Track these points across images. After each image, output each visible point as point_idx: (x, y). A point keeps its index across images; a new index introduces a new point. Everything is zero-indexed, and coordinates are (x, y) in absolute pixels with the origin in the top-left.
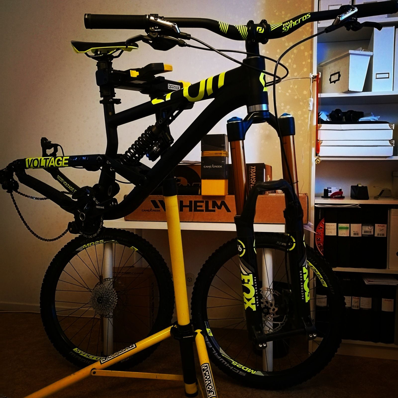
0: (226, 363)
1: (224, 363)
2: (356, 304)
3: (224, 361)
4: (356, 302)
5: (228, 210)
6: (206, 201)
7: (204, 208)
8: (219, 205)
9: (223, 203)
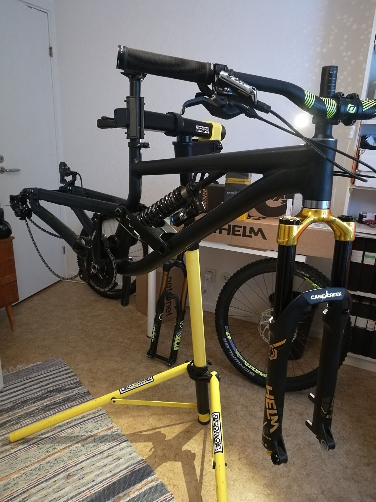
0: (240, 363)
1: (238, 362)
2: (371, 327)
3: (238, 361)
4: (371, 325)
5: (264, 238)
6: (244, 227)
7: (241, 233)
8: (256, 231)
9: (260, 230)
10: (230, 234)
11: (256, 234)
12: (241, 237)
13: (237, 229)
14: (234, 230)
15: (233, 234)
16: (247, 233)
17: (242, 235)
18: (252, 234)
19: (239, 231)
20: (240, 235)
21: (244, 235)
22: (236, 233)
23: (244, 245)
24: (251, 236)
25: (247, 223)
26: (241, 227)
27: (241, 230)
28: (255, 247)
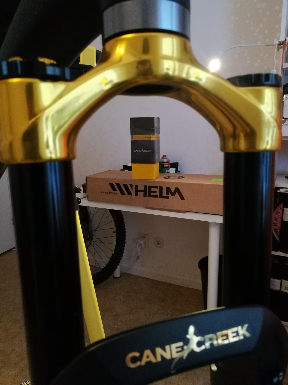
5: (182, 198)
6: (160, 187)
7: (157, 194)
8: (173, 190)
9: (177, 190)
10: (146, 196)
11: (173, 195)
12: (158, 199)
13: (153, 189)
14: (150, 192)
15: (150, 196)
16: (164, 194)
17: (158, 197)
18: (169, 195)
19: (155, 192)
20: (156, 196)
21: (161, 196)
22: (152, 194)
23: (162, 208)
24: (169, 197)
25: (163, 183)
26: (156, 187)
27: (158, 190)
28: (173, 209)
